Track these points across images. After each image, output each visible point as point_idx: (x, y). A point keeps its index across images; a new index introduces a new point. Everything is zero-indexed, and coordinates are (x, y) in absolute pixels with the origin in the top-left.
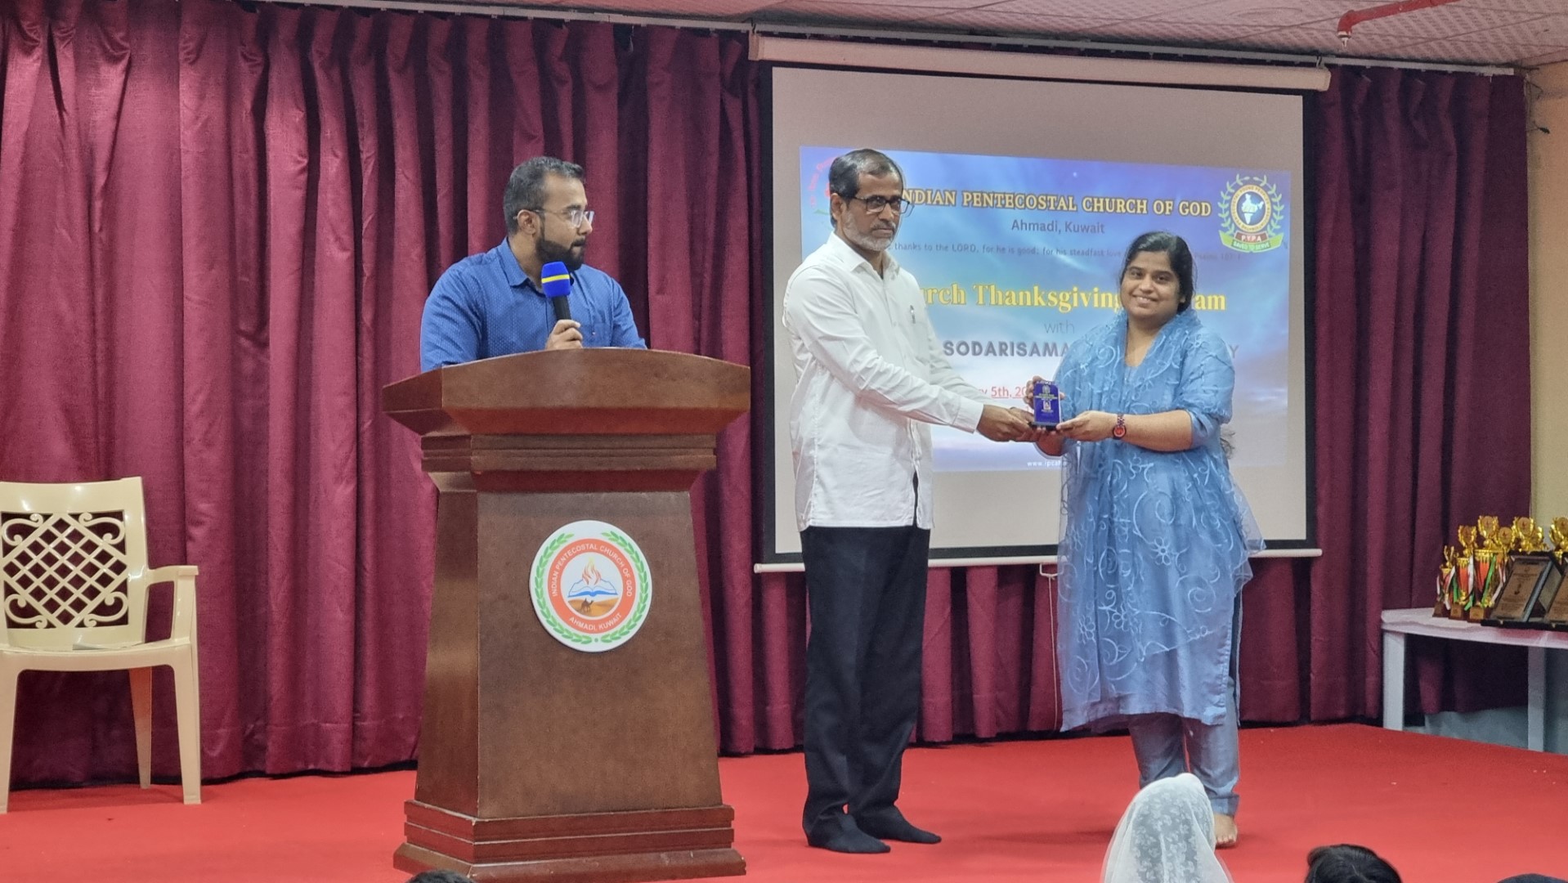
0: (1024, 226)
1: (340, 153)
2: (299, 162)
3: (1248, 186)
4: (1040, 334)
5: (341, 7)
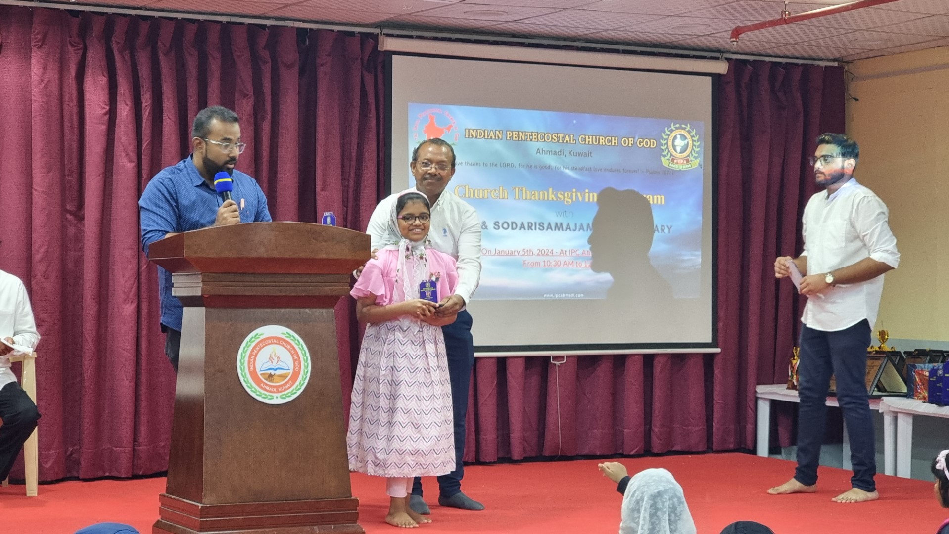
0: (544, 152)
1: (129, 103)
2: (104, 108)
3: (677, 131)
4: (553, 218)
5: (131, 15)
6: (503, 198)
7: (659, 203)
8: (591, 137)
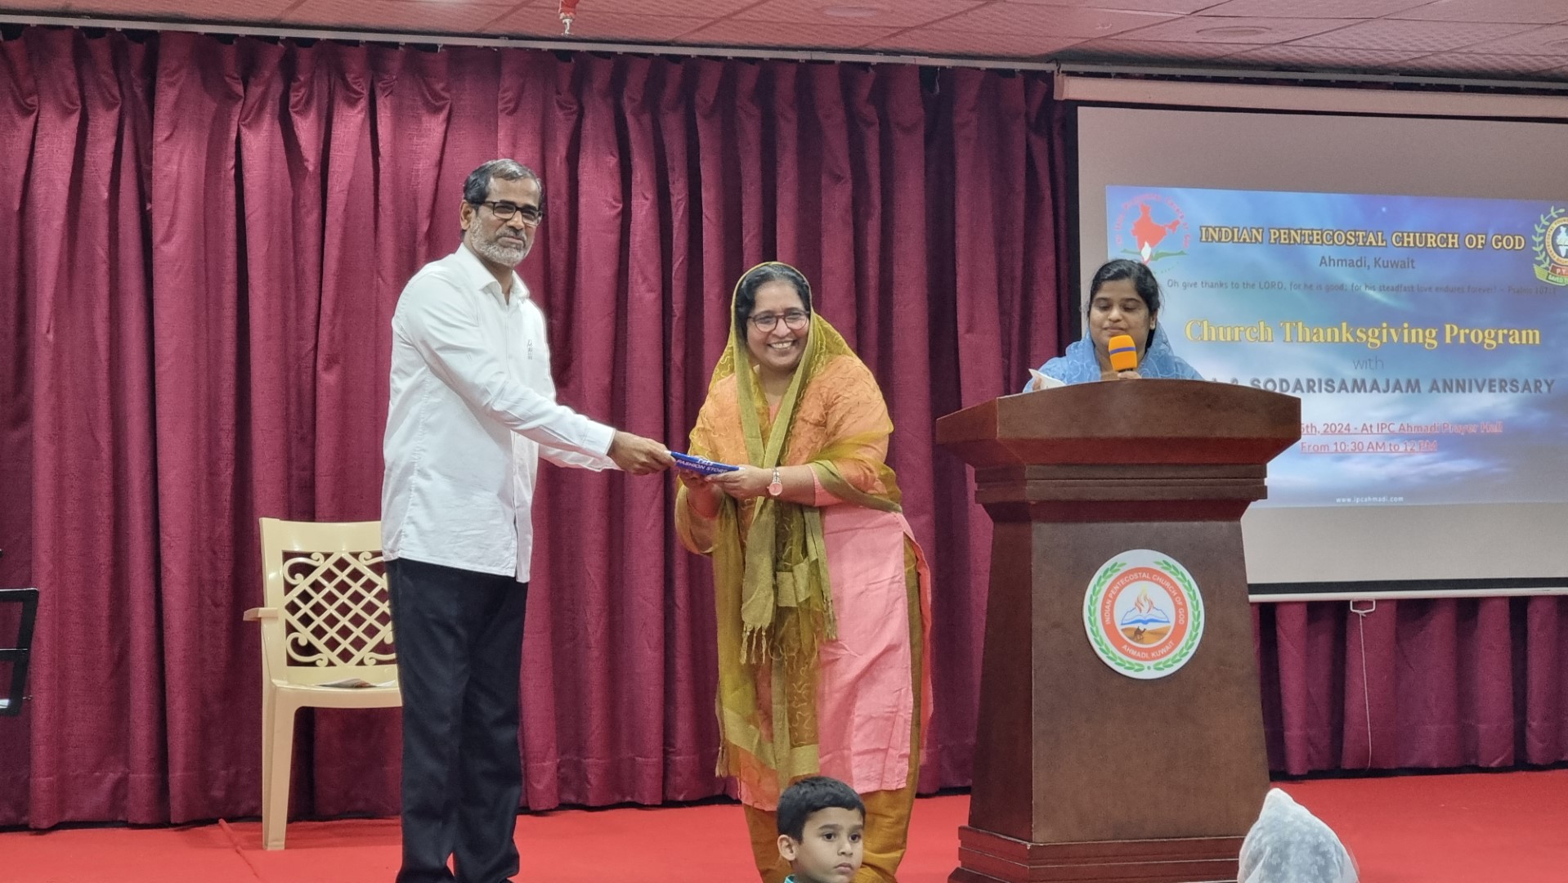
0: (1332, 262)
1: (649, 195)
2: (615, 207)
3: (1559, 219)
4: (1349, 372)
5: (652, 54)
6: (1266, 341)
7: (1531, 342)
8: (1412, 235)
